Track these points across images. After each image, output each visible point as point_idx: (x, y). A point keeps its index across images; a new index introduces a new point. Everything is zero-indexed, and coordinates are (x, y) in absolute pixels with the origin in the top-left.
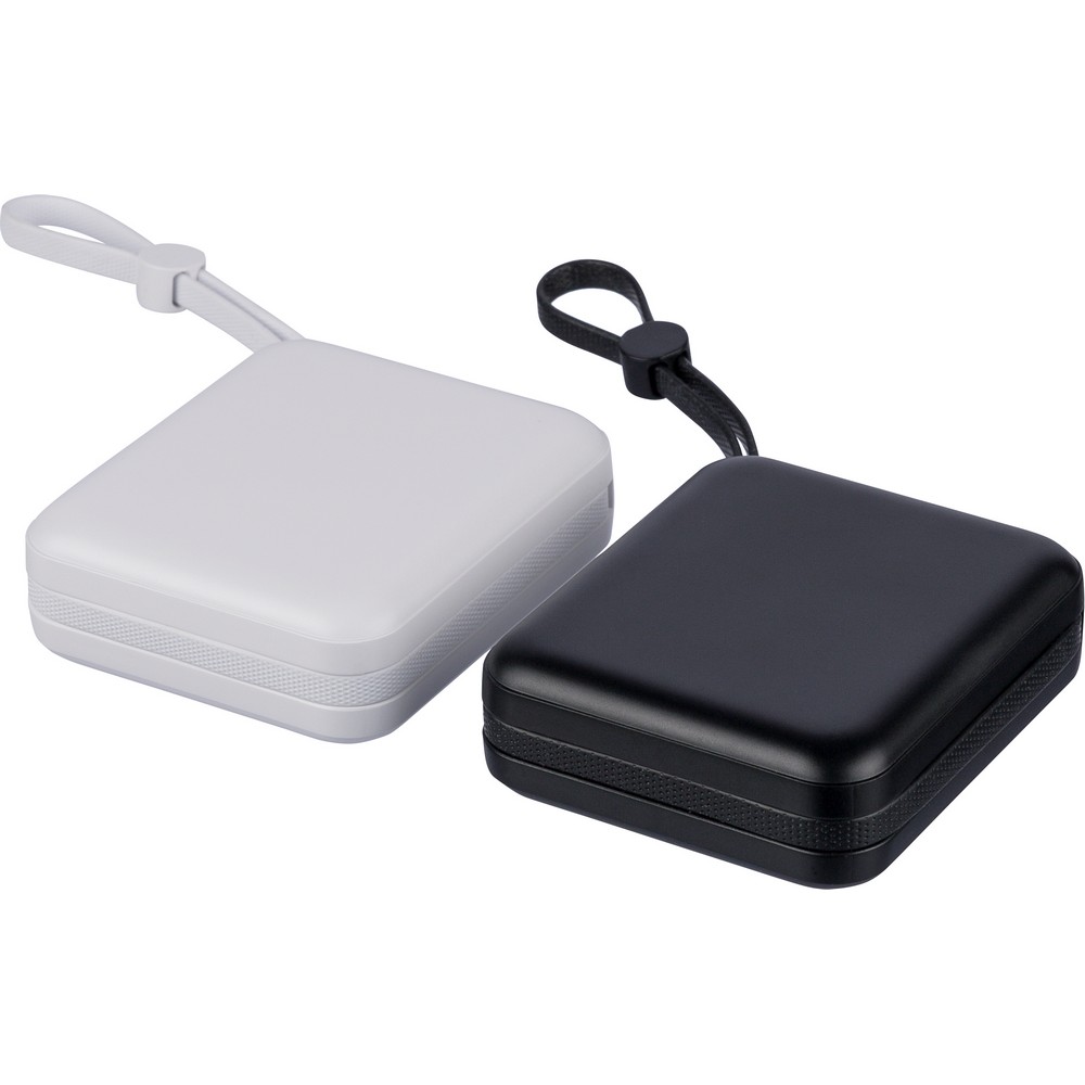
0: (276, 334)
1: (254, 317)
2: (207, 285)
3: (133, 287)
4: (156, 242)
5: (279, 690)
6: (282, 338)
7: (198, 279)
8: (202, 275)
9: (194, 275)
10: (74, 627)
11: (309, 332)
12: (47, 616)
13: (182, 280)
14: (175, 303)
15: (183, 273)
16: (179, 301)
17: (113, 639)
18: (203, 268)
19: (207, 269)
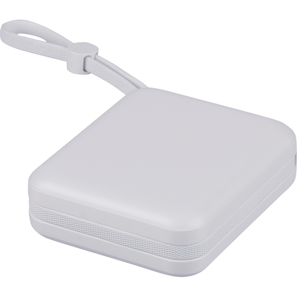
0: (134, 84)
1: (123, 76)
2: (100, 62)
3: (65, 63)
4: (74, 42)
5: (150, 253)
6: (138, 87)
7: (95, 59)
8: (97, 57)
9: (93, 57)
10: (52, 223)
11: (150, 84)
12: (39, 218)
13: (88, 59)
14: (85, 70)
15: (89, 56)
16: (87, 69)
17: (70, 229)
18: (97, 54)
19: (99, 55)
